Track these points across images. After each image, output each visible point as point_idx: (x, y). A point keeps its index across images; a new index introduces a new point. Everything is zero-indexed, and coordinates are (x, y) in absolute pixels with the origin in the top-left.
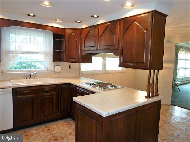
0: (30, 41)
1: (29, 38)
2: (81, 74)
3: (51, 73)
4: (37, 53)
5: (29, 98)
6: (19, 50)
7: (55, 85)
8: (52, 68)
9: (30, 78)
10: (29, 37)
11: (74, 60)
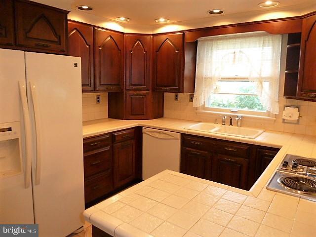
0: (234, 58)
1: (232, 53)
3: (275, 121)
7: (248, 146)
9: (231, 124)
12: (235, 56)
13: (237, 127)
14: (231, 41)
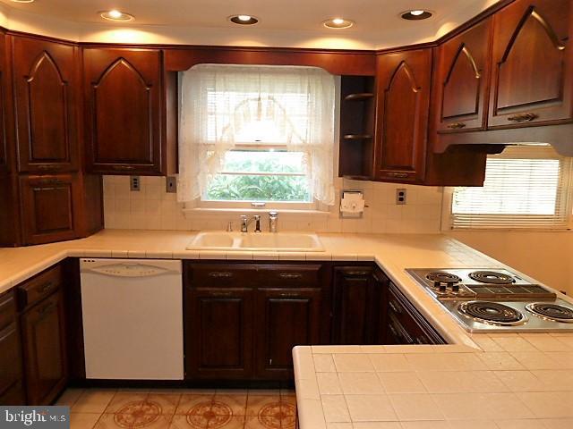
0: (260, 110)
1: (255, 100)
2: (445, 227)
3: (328, 216)
4: (282, 148)
5: (228, 297)
6: (226, 139)
7: (320, 266)
8: (330, 198)
9: (258, 229)
10: (256, 95)
11: (403, 173)
12: (260, 105)
13: (272, 234)
14: (252, 76)
